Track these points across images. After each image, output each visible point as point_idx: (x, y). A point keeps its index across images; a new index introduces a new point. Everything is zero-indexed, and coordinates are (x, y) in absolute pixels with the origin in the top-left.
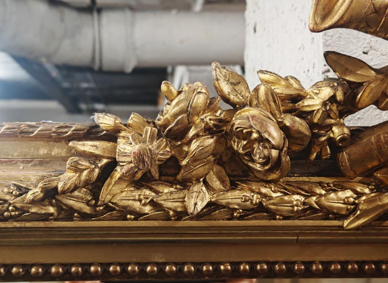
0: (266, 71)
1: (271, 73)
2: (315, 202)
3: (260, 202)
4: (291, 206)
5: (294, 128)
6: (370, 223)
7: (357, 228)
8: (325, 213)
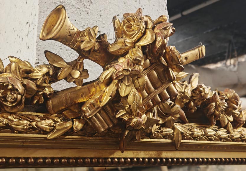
0: (14, 57)
1: (16, 58)
2: (35, 124)
3: (8, 123)
4: (23, 126)
5: (29, 86)
6: (59, 137)
7: (53, 139)
8: (39, 130)
